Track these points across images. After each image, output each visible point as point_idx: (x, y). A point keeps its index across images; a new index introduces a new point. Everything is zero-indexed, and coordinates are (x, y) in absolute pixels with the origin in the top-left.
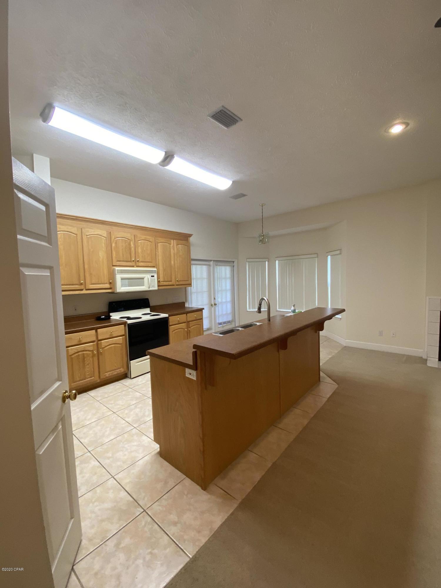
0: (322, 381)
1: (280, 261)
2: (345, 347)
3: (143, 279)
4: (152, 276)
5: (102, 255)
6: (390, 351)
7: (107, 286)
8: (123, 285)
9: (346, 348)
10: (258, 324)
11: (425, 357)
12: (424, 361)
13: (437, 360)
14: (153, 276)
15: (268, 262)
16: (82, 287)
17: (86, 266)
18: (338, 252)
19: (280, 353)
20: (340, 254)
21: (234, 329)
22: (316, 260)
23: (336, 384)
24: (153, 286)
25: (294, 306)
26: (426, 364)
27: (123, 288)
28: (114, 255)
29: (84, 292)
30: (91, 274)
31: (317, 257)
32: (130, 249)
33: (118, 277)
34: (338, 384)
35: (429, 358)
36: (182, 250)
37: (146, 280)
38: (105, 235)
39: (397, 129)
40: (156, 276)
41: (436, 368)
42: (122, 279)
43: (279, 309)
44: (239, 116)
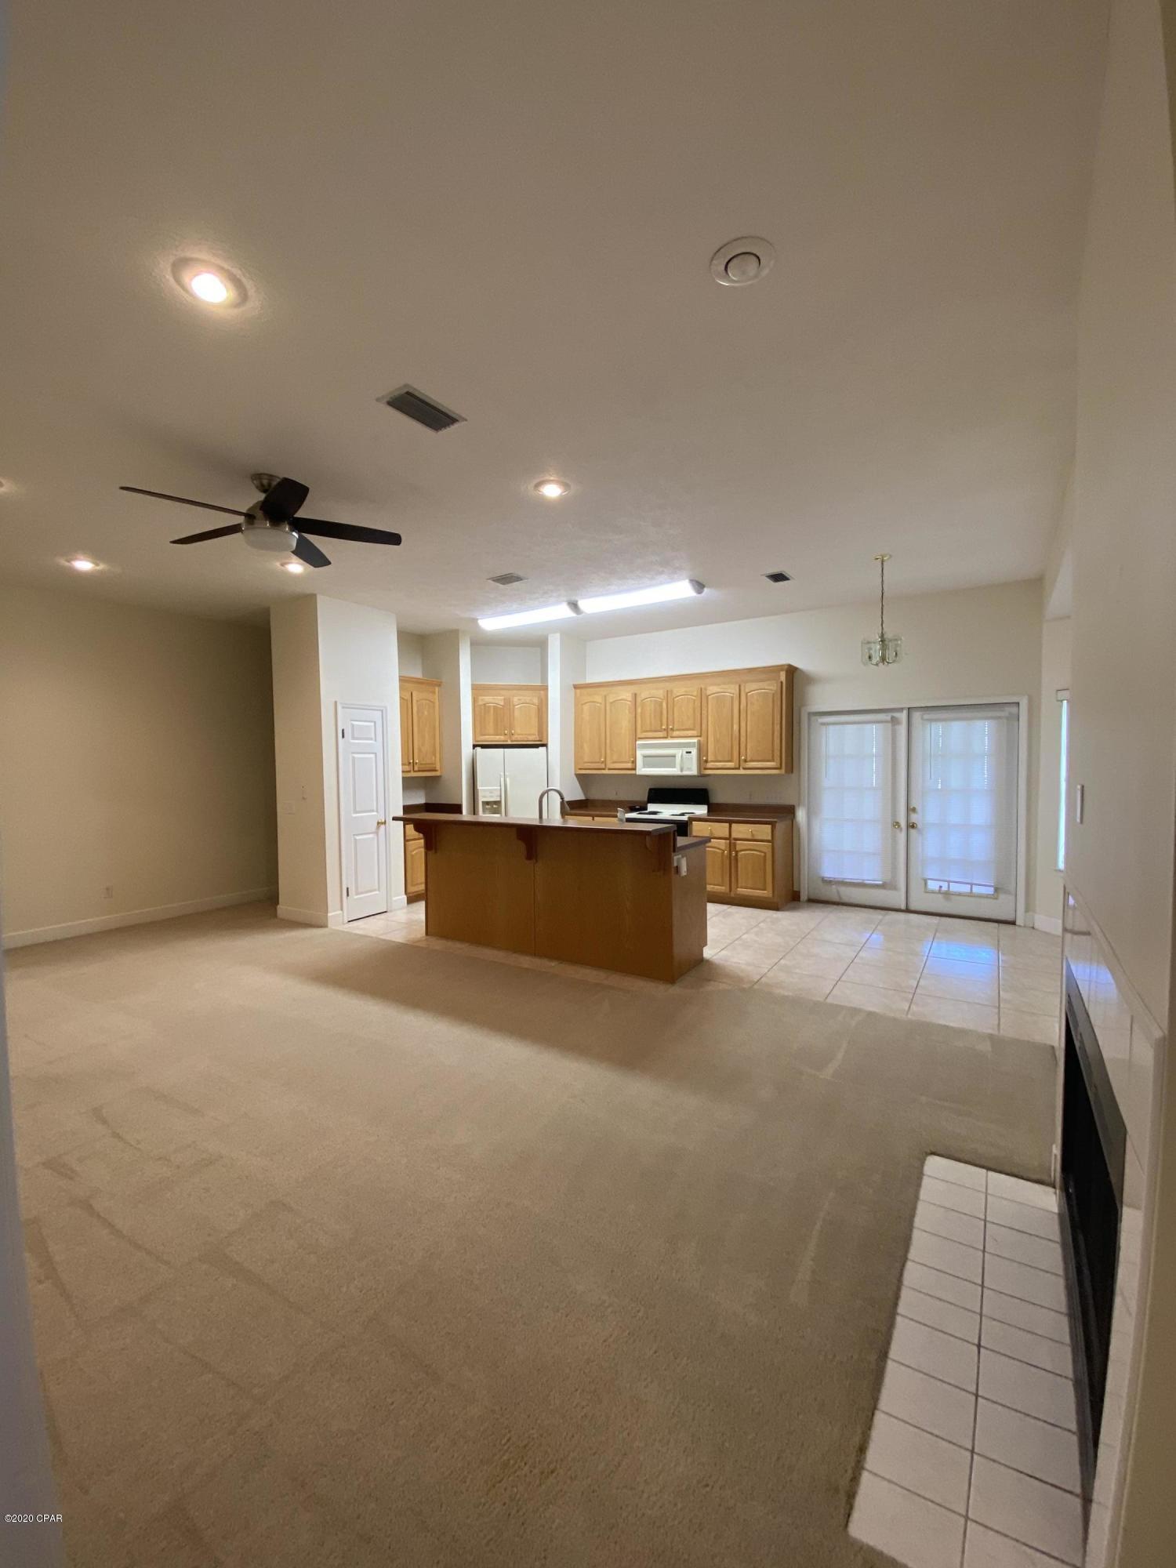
3: (674, 756)
4: (687, 753)
5: (625, 724)
7: (629, 765)
8: (645, 765)
14: (690, 752)
16: (603, 766)
17: (608, 741)
24: (689, 769)
27: (643, 769)
28: (639, 727)
29: (606, 772)
30: (612, 750)
32: (661, 713)
33: (639, 753)
36: (757, 700)
37: (678, 759)
38: (630, 699)
40: (694, 751)
42: (645, 757)
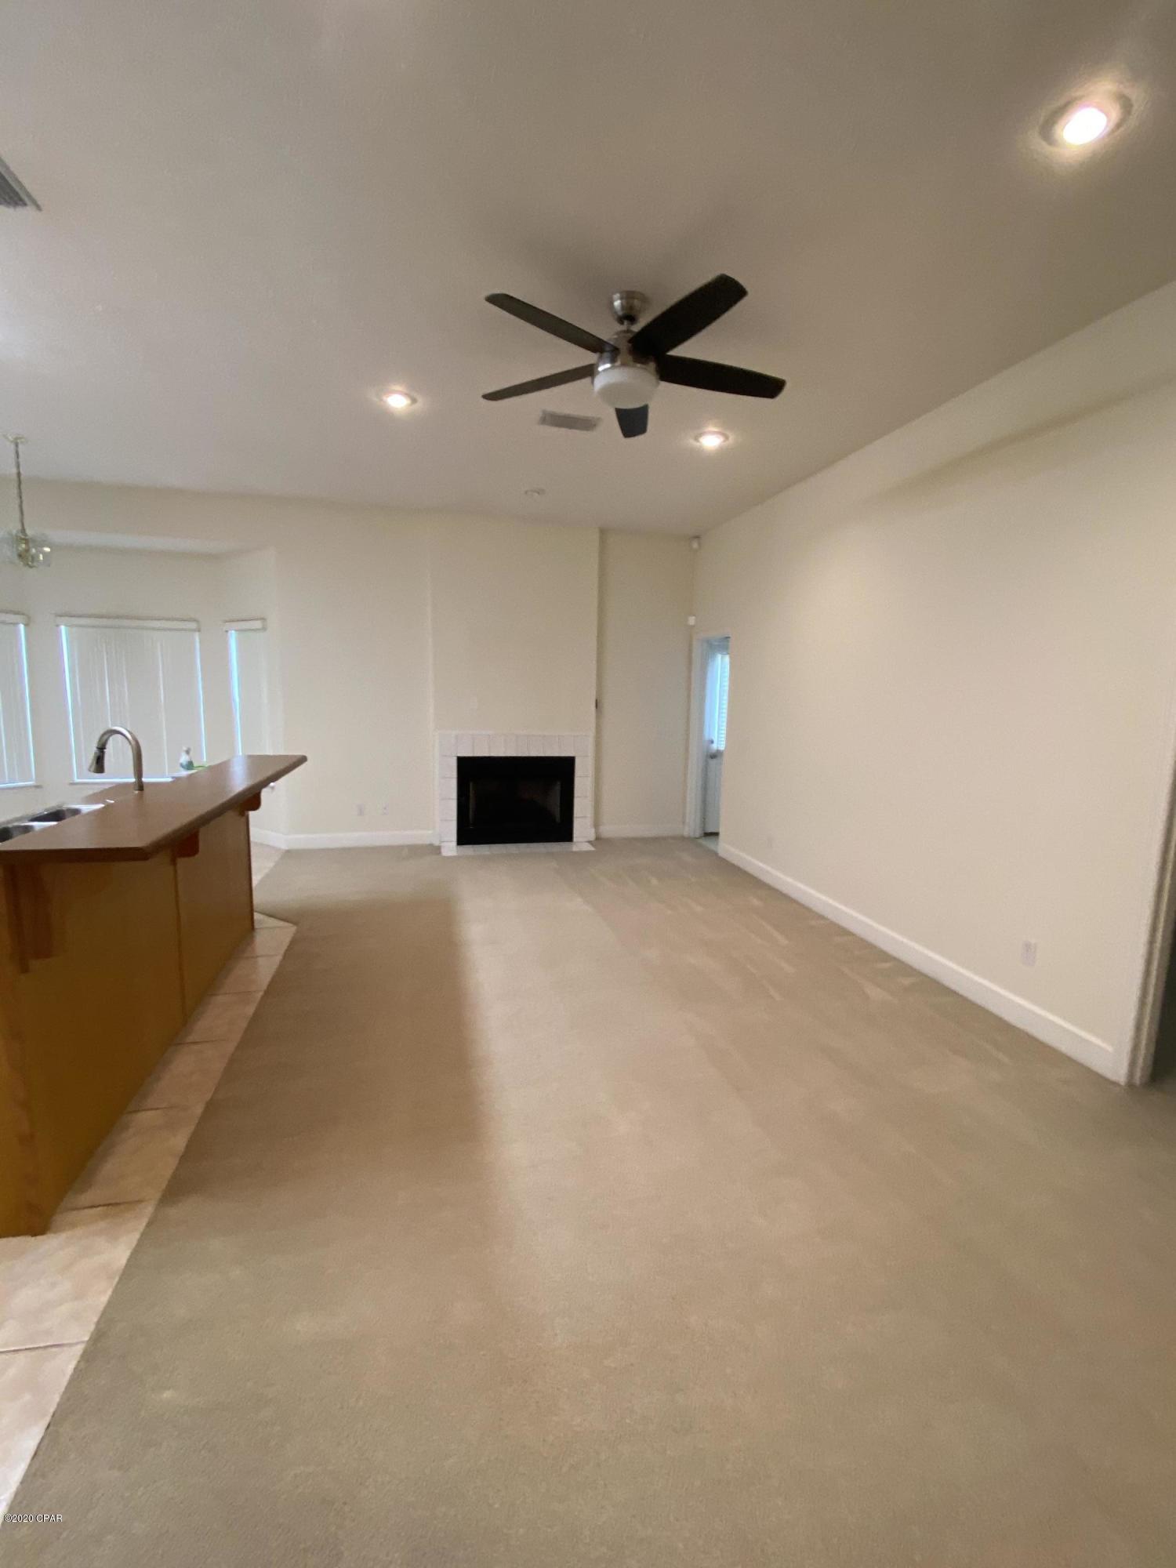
0: (261, 928)
1: (74, 629)
2: (288, 852)
6: (378, 843)
9: (289, 854)
10: (86, 808)
11: (436, 843)
12: (436, 850)
13: (454, 843)
15: (26, 625)
18: (258, 624)
19: (178, 865)
20: (264, 629)
21: (10, 826)
22: (197, 640)
23: (291, 925)
25: (188, 752)
26: (440, 853)
31: (199, 631)
34: (295, 923)
35: (442, 844)
39: (397, 402)
41: (454, 857)
43: (78, 778)
44: (34, 194)
